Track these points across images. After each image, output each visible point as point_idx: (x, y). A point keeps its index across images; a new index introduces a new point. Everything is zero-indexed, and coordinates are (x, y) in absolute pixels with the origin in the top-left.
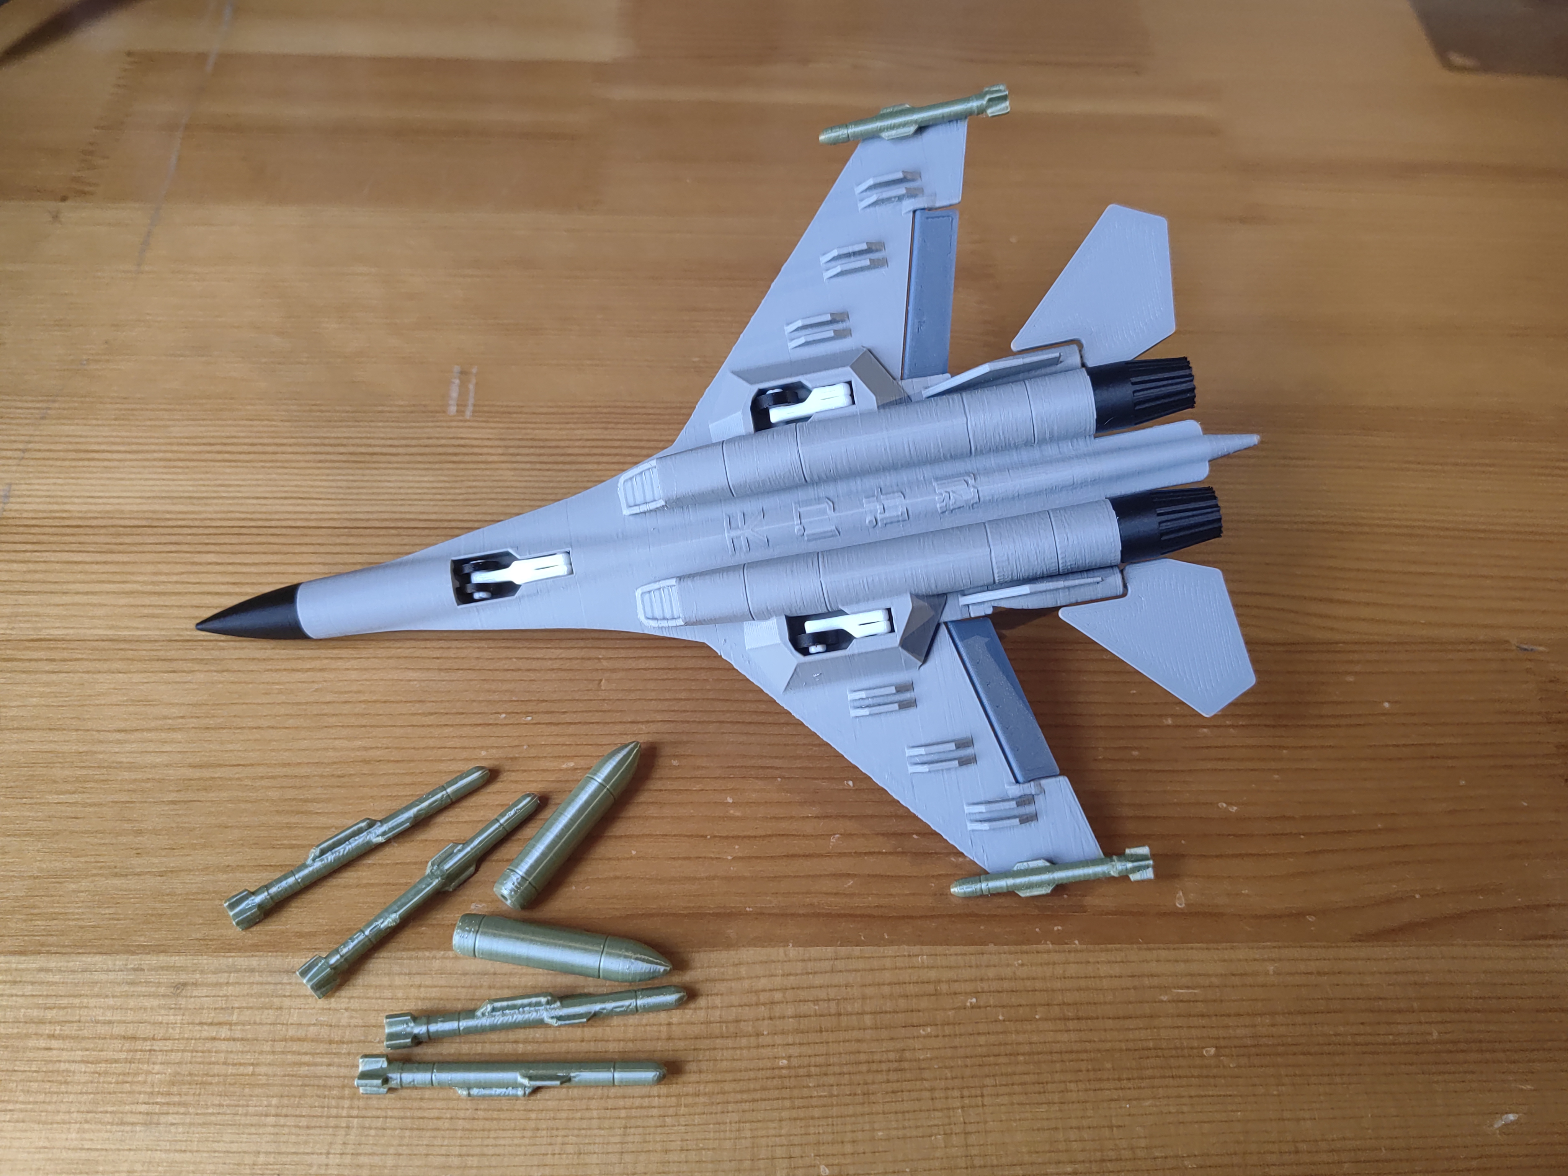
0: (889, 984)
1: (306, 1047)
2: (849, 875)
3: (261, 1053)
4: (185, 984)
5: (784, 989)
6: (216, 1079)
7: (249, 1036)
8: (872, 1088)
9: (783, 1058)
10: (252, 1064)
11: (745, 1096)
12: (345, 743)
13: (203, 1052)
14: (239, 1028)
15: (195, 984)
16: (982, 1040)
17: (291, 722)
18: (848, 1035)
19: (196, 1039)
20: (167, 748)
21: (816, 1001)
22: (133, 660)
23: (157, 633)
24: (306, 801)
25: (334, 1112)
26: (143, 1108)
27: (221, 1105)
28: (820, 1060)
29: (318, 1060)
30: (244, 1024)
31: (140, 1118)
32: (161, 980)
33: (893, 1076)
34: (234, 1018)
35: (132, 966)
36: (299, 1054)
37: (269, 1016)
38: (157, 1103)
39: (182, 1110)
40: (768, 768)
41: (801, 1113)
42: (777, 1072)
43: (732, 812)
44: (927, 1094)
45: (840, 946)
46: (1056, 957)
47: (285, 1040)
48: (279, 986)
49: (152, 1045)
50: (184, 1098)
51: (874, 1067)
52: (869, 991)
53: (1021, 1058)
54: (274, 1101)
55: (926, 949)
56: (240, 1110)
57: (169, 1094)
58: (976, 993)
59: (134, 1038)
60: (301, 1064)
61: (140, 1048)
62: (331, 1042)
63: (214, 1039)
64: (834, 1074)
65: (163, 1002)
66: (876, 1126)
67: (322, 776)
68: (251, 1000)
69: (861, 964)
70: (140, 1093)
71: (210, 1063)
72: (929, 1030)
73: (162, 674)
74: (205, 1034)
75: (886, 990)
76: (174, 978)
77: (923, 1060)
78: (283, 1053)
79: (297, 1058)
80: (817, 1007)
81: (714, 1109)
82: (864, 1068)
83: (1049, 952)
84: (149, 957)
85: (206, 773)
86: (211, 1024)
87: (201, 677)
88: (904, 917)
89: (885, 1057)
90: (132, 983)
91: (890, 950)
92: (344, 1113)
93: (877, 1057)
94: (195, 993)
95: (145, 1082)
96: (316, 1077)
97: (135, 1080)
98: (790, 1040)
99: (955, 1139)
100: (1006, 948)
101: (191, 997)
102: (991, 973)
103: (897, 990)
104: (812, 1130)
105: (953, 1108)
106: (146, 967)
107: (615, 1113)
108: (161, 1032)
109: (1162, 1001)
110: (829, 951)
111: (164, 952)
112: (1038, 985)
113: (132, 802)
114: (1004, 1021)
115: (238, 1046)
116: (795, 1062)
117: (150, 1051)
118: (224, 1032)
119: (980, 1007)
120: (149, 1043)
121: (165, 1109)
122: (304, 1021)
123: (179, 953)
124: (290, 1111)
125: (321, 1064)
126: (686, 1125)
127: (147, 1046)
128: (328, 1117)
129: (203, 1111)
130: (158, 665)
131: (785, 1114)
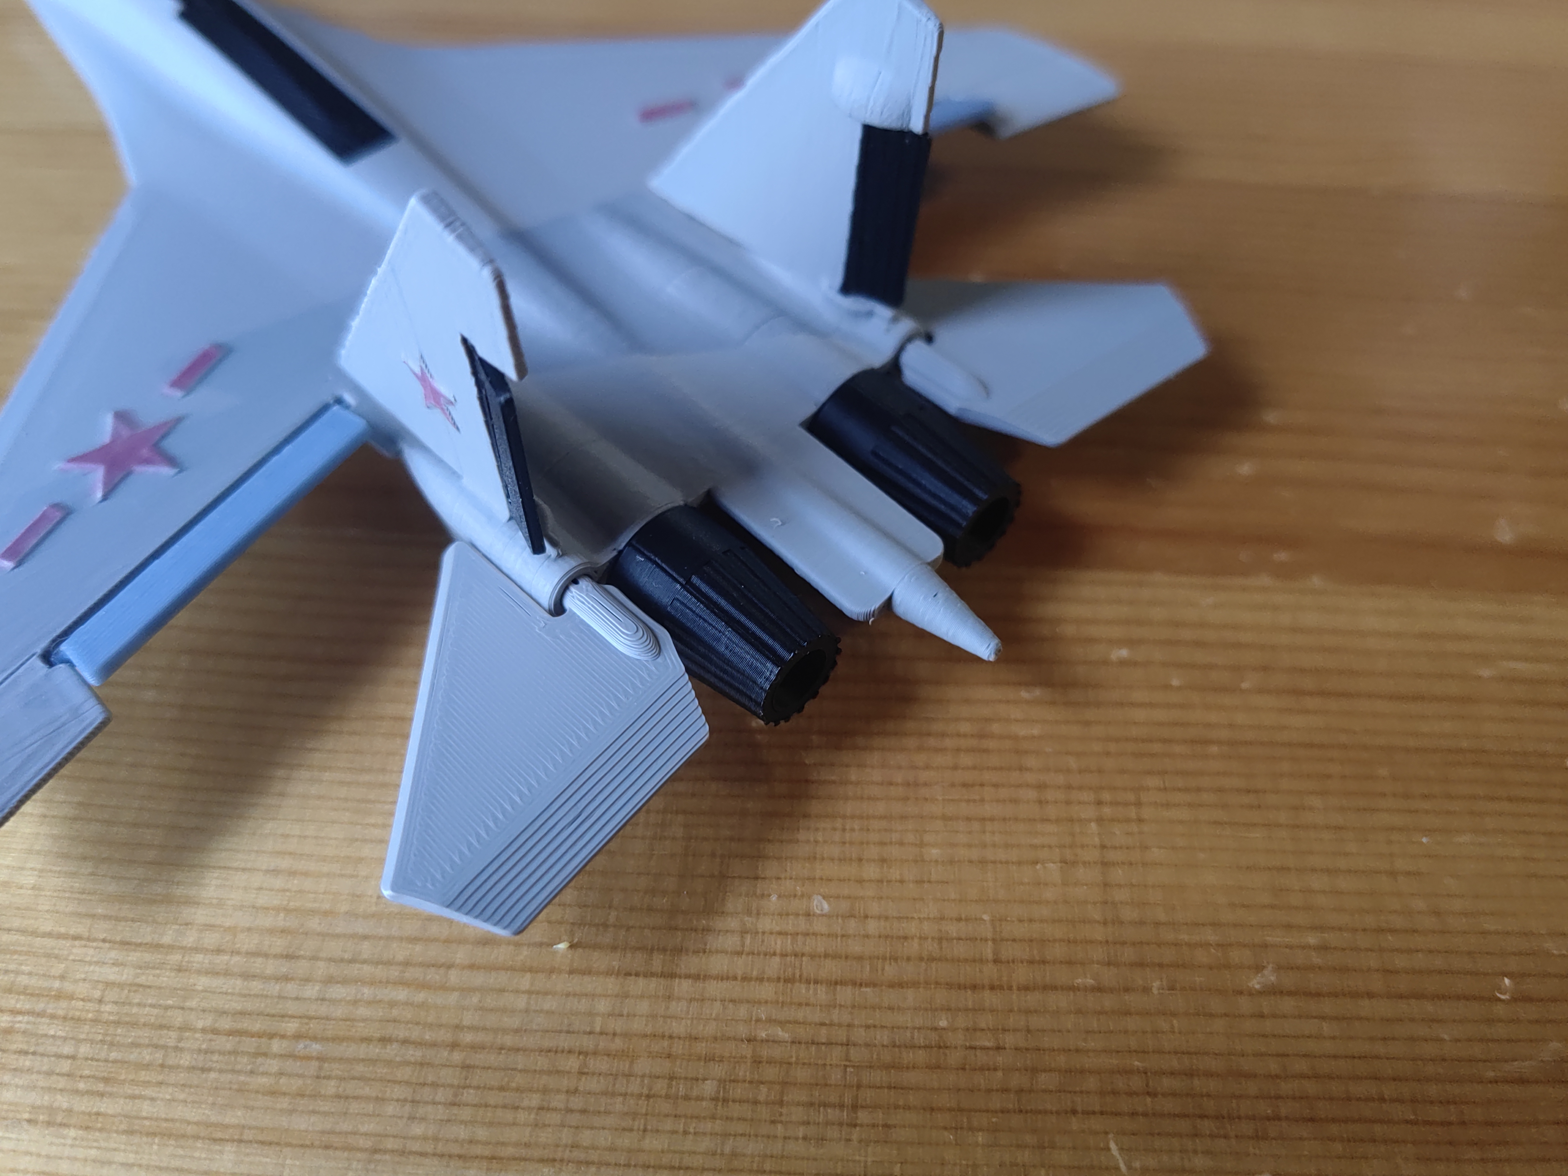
44: (1032, 794)
46: (1278, 598)
58: (1128, 643)
77: (1025, 737)
83: (1264, 589)
99: (1081, 873)
102: (1157, 614)
105: (1080, 820)
109: (1481, 678)
112: (1246, 637)
114: (1181, 688)
119: (1136, 664)
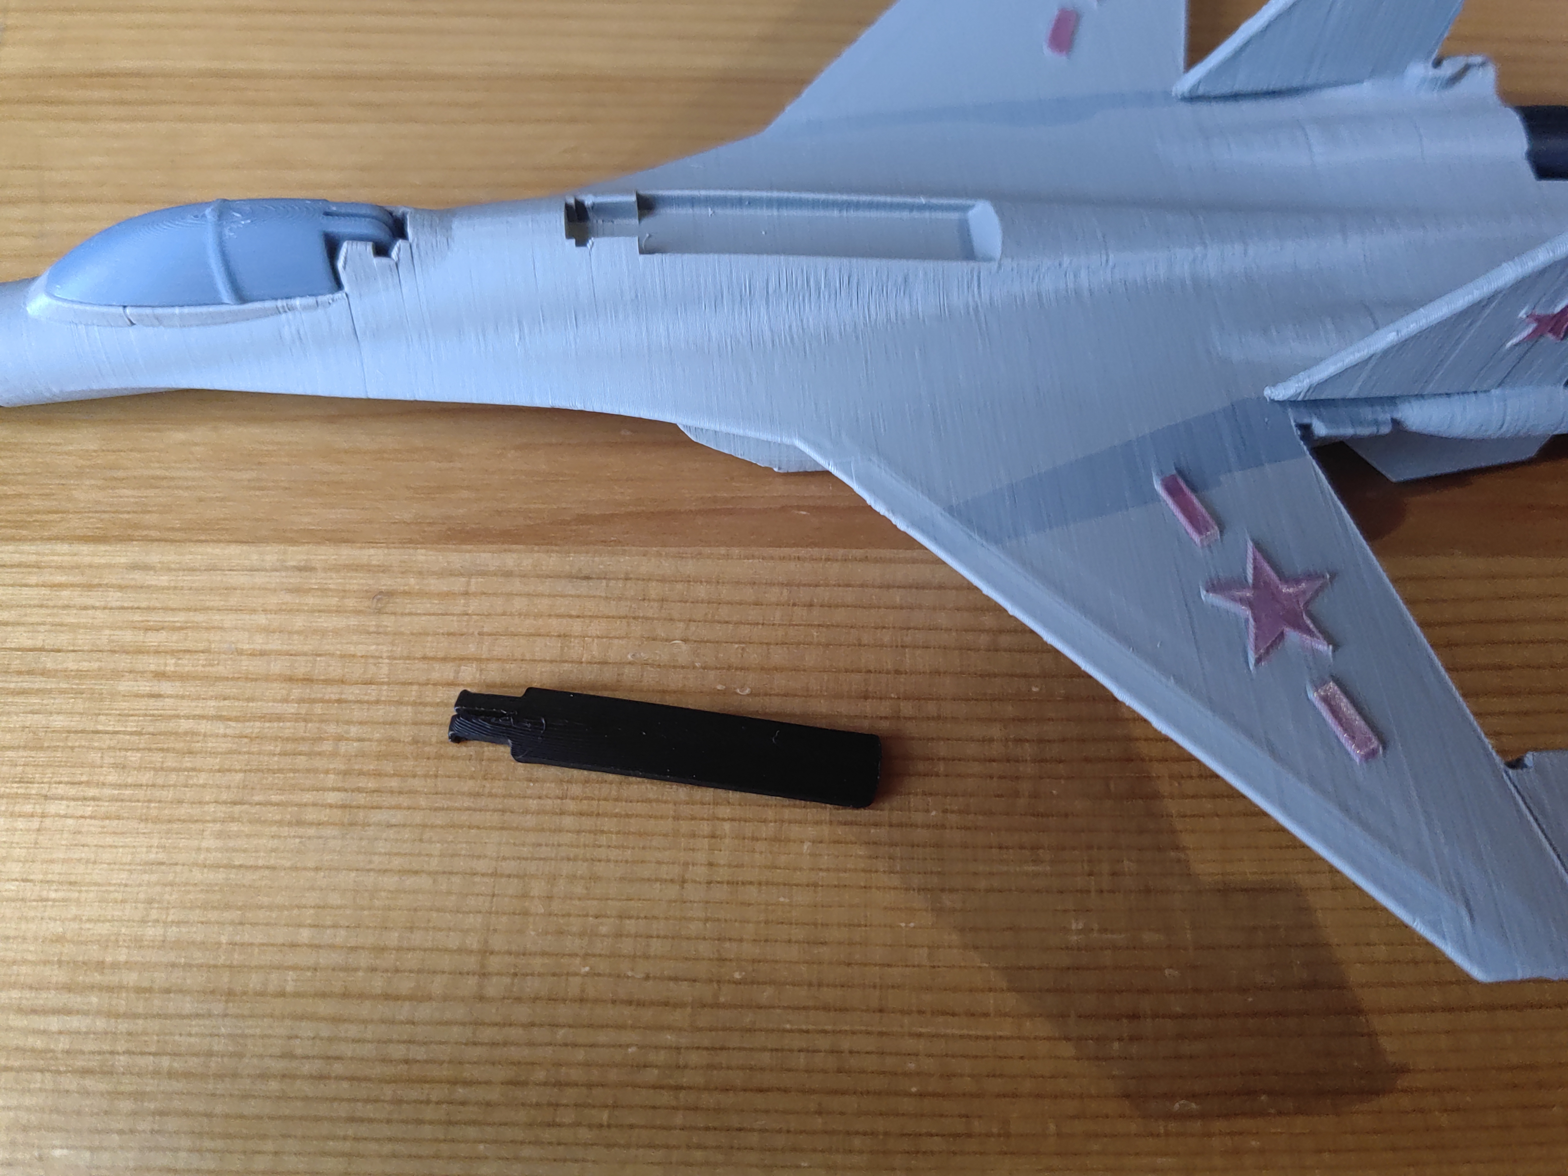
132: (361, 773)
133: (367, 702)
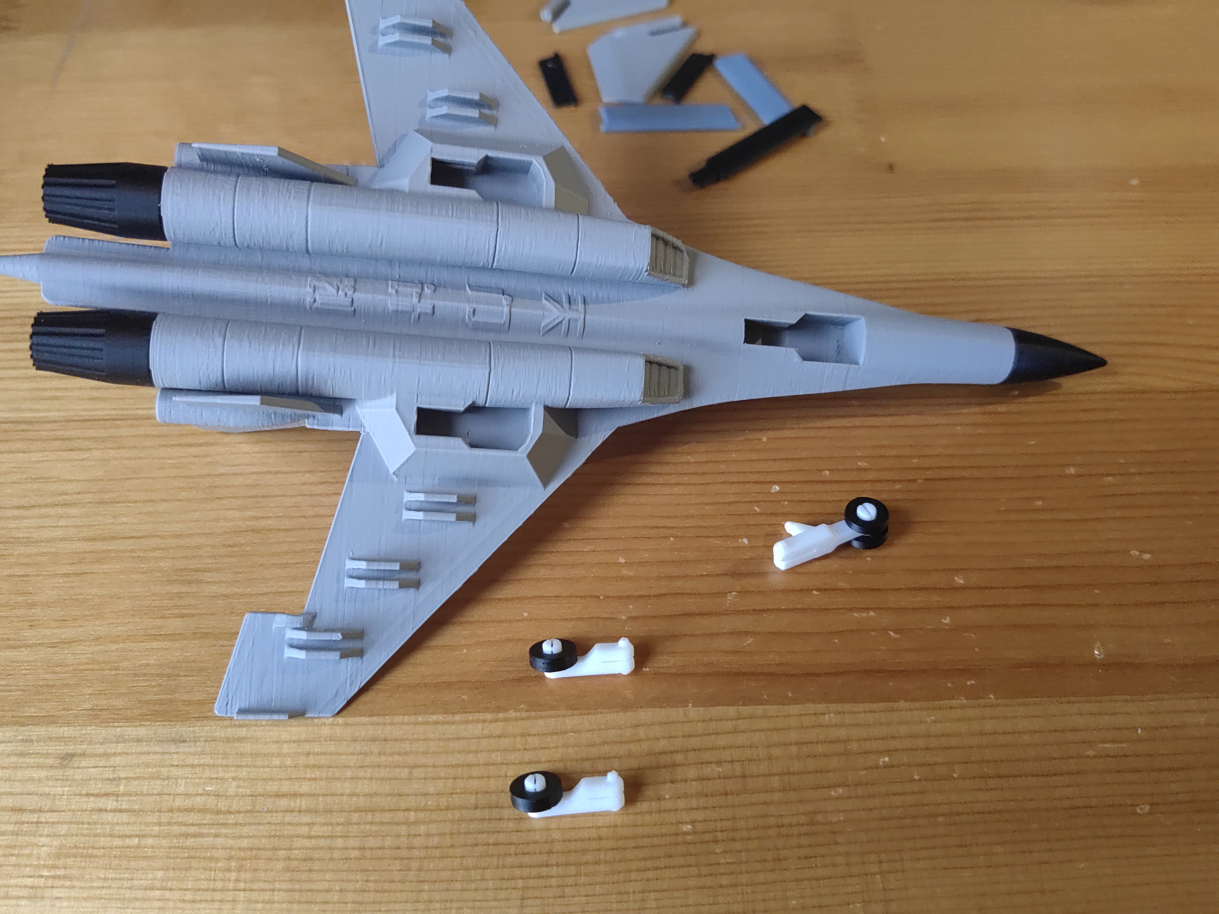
0: (797, 743)
1: (193, 818)
2: (747, 633)
3: (147, 824)
4: (73, 755)
5: (685, 751)
6: (101, 852)
7: (136, 807)
8: (783, 853)
9: (687, 823)
10: (138, 836)
11: (649, 864)
12: (238, 514)
13: (89, 823)
14: (126, 799)
15: (83, 755)
16: (898, 800)
17: (183, 495)
18: (755, 798)
19: (82, 811)
20: (63, 522)
21: (719, 763)
22: (33, 440)
23: (57, 414)
24: (197, 571)
25: (219, 885)
26: (29, 881)
27: (105, 879)
28: (728, 824)
29: (205, 831)
30: (130, 795)
31: (24, 892)
32: (50, 751)
33: (804, 841)
34: (122, 788)
35: (21, 738)
36: (186, 825)
37: (157, 786)
38: (42, 876)
39: (68, 883)
40: (660, 527)
41: (708, 881)
42: (680, 839)
43: (624, 572)
45: (742, 705)
46: (971, 712)
47: (171, 810)
48: (166, 756)
49: (39, 818)
50: (69, 872)
51: (784, 831)
52: (776, 752)
53: (941, 819)
54: (160, 874)
55: (833, 707)
56: (126, 884)
57: (54, 867)
58: (888, 752)
59: (21, 810)
60: (186, 835)
61: (27, 820)
62: (218, 812)
63: (100, 810)
64: (742, 839)
65: (51, 773)
66: (789, 893)
67: (213, 546)
68: (138, 770)
69: (764, 724)
70: (26, 866)
71: (95, 836)
72: (840, 790)
73: (60, 453)
74: (91, 806)
75: (794, 749)
76: (61, 748)
77: (836, 823)
78: (169, 824)
79: (184, 829)
80: (720, 770)
81: (616, 878)
82: (772, 832)
83: (962, 707)
84: (37, 729)
85: (99, 546)
86: (97, 795)
87: (97, 454)
88: (808, 675)
89: (794, 820)
90: (22, 755)
91: (794, 709)
92: (231, 886)
93: (786, 821)
94: (83, 764)
95: (30, 855)
96: (202, 848)
97: (21, 852)
98: (694, 803)
100: (917, 704)
101: (79, 768)
102: (903, 730)
103: (805, 749)
104: (720, 899)
106: (34, 738)
107: (512, 884)
108: (47, 804)
109: (1089, 757)
110: (732, 711)
111: (53, 723)
112: (954, 742)
113: (27, 576)
114: (920, 780)
115: (124, 817)
116: (700, 827)
117: (37, 823)
118: (110, 804)
119: (893, 766)
120: (36, 815)
121: (50, 882)
122: (191, 791)
123: (68, 724)
124: (175, 884)
125: (208, 835)
126: (587, 896)
127: (34, 817)
128: (214, 890)
129: (88, 885)
130: (57, 444)
131: (691, 883)
132: (44, 866)
133: (53, 823)
